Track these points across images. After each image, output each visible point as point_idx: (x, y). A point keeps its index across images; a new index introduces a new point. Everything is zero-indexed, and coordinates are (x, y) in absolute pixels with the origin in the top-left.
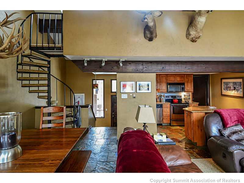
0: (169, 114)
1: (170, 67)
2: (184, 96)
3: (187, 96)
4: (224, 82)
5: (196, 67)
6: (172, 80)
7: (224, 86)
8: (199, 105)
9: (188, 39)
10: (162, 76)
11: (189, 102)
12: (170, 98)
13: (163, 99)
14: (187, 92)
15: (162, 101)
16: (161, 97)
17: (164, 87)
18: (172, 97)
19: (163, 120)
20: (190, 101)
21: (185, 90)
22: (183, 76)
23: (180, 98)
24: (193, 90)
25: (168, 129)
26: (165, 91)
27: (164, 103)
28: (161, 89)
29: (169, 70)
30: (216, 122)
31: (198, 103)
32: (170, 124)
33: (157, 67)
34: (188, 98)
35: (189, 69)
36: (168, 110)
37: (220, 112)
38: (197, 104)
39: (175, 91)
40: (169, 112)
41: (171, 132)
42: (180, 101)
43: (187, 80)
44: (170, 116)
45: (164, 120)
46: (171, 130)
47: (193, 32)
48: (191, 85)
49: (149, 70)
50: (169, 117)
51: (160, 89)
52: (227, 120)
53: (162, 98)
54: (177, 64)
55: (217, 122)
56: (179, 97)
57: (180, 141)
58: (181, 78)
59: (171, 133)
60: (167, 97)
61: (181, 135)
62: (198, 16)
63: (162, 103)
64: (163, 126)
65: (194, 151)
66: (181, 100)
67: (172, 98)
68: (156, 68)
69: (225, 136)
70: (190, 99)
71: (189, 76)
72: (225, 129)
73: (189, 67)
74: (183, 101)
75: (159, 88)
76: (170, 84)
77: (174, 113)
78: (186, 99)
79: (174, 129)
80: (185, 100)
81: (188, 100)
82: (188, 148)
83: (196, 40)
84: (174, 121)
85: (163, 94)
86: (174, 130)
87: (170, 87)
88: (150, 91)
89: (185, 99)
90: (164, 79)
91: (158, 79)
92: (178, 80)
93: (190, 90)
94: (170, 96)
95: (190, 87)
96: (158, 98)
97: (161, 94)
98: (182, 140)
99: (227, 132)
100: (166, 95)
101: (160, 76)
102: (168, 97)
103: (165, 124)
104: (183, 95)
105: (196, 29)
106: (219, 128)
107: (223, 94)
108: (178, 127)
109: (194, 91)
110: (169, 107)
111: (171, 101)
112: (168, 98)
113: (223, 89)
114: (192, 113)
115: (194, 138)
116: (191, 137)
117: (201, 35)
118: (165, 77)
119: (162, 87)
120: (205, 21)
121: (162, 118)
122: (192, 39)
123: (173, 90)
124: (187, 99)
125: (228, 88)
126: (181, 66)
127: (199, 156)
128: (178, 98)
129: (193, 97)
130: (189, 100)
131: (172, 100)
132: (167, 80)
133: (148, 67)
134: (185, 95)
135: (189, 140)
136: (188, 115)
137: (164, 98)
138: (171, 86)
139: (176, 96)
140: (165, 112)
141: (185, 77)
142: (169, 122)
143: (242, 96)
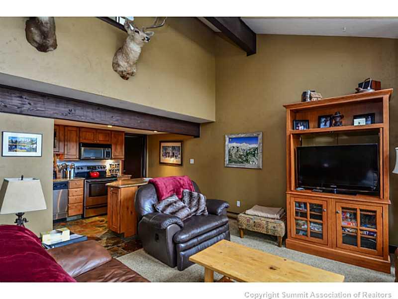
0: (82, 198)
1: (85, 113)
2: (109, 166)
3: (114, 166)
4: (163, 147)
5: (128, 119)
6: (89, 138)
7: (163, 151)
8: (131, 178)
9: (116, 71)
10: (68, 130)
11: (117, 175)
12: (86, 170)
13: (70, 172)
14: (114, 159)
15: (68, 176)
16: (66, 169)
17: (72, 150)
18: (88, 167)
19: (68, 211)
20: (119, 174)
21: (113, 156)
22: (109, 134)
23: (103, 170)
24: (123, 157)
25: (77, 225)
26: (75, 157)
27: (72, 178)
28: (66, 153)
29: (82, 117)
30: (149, 195)
31: (131, 176)
32: (83, 215)
33: (57, 108)
34: (116, 169)
35: (117, 120)
36: (80, 191)
37: (156, 181)
38: (128, 177)
39: (94, 158)
40: (81, 194)
41: (82, 229)
42: (103, 174)
43: (116, 140)
44: (82, 201)
45: (70, 211)
46: (84, 224)
47: (124, 63)
48: (121, 148)
49: (38, 110)
50: (82, 204)
51: (63, 154)
52: (162, 190)
53: (68, 170)
54: (98, 109)
55: (152, 194)
56: (101, 168)
57: (99, 238)
58: (106, 136)
59: (83, 231)
60: (78, 168)
61: (101, 229)
62: (130, 40)
63: (68, 179)
64: (68, 221)
65: (119, 247)
66: (105, 172)
67: (88, 171)
68: (55, 109)
69: (158, 212)
70: (119, 170)
71: (118, 135)
72: (159, 203)
73: (118, 118)
74: (108, 174)
75: (62, 151)
76: (85, 145)
77: (90, 195)
79: (90, 222)
81: (115, 173)
82: (109, 245)
83: (128, 76)
84: (89, 208)
85: (70, 164)
86: (89, 225)
87: (84, 150)
88: (39, 153)
89: (112, 171)
90: (74, 135)
91: (61, 135)
92: (101, 139)
93: (119, 157)
94: (85, 166)
95: (119, 152)
96: (60, 171)
97: (67, 164)
98: (101, 237)
99: (161, 206)
100: (77, 164)
101: (64, 129)
102: (82, 168)
103: (72, 218)
104: (108, 164)
105: (127, 59)
106: (153, 203)
107: (161, 161)
108: (97, 218)
109: (125, 157)
110: (83, 186)
111: (87, 176)
112: (80, 171)
113: (161, 155)
114: (120, 188)
115: (121, 227)
116: (115, 227)
117: (135, 71)
118: (74, 133)
119: (70, 149)
120: (140, 51)
121: (66, 208)
122: (122, 74)
123: (92, 156)
124: (114, 171)
125: (166, 154)
126: (105, 115)
127: (126, 252)
128: (100, 170)
129: (124, 168)
130: (117, 171)
131: (88, 173)
132: (79, 137)
133: (35, 104)
134: (111, 165)
135: (113, 232)
136: (113, 193)
137: (73, 170)
138: (88, 148)
139: (97, 167)
140: (73, 196)
141: (113, 135)
142: (81, 212)
143: (180, 163)
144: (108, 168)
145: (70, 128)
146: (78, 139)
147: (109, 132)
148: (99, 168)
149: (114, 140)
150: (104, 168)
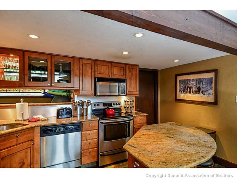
0: (96, 142)
2: (124, 102)
3: (129, 103)
4: (180, 80)
6: (103, 72)
7: (180, 86)
10: (83, 63)
11: (132, 113)
12: (101, 107)
13: (87, 109)
14: (129, 95)
17: (88, 85)
18: (105, 104)
21: (127, 92)
22: (123, 67)
23: (118, 106)
24: (138, 93)
26: (90, 93)
28: (81, 89)
31: (147, 114)
32: (98, 162)
34: (131, 106)
36: (94, 134)
38: (144, 116)
43: (130, 74)
44: (97, 146)
48: (136, 83)
50: (96, 149)
51: (79, 90)
53: (84, 107)
56: (117, 104)
58: (121, 69)
60: (95, 105)
66: (120, 109)
70: (133, 107)
71: (132, 69)
75: (77, 86)
76: (100, 80)
78: (128, 107)
80: (126, 110)
81: (130, 110)
85: (86, 101)
89: (126, 108)
90: (89, 70)
92: (116, 73)
93: (133, 93)
94: (101, 103)
95: (134, 87)
97: (83, 100)
100: (93, 101)
102: (98, 105)
104: (123, 100)
107: (178, 98)
110: (97, 128)
112: (97, 107)
113: (178, 91)
118: (89, 66)
119: (85, 84)
128: (115, 106)
131: (104, 110)
132: (95, 71)
138: (103, 83)
139: (113, 103)
140: (87, 140)
141: (127, 69)
142: (95, 160)
143: (213, 101)
144: (123, 104)
145: (85, 61)
146: (93, 73)
147: (124, 65)
148: (114, 104)
149: (129, 74)
150: (119, 104)
